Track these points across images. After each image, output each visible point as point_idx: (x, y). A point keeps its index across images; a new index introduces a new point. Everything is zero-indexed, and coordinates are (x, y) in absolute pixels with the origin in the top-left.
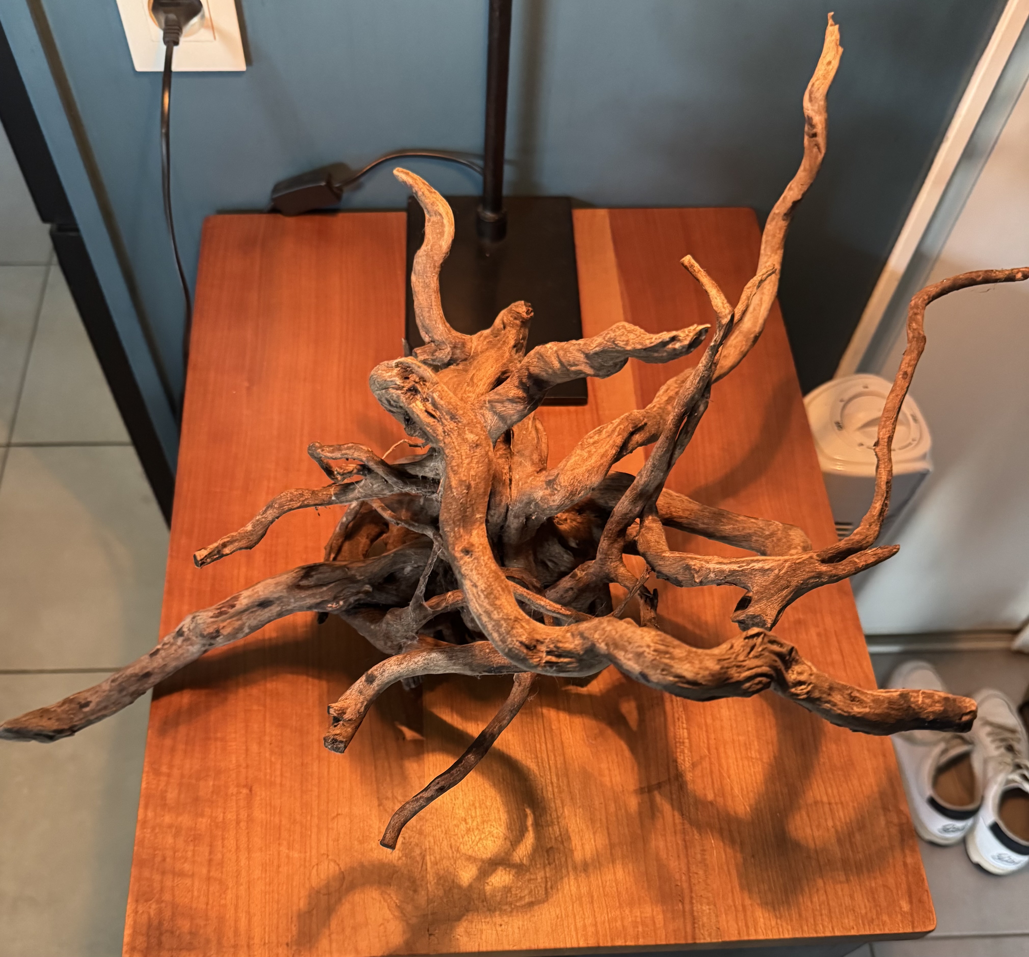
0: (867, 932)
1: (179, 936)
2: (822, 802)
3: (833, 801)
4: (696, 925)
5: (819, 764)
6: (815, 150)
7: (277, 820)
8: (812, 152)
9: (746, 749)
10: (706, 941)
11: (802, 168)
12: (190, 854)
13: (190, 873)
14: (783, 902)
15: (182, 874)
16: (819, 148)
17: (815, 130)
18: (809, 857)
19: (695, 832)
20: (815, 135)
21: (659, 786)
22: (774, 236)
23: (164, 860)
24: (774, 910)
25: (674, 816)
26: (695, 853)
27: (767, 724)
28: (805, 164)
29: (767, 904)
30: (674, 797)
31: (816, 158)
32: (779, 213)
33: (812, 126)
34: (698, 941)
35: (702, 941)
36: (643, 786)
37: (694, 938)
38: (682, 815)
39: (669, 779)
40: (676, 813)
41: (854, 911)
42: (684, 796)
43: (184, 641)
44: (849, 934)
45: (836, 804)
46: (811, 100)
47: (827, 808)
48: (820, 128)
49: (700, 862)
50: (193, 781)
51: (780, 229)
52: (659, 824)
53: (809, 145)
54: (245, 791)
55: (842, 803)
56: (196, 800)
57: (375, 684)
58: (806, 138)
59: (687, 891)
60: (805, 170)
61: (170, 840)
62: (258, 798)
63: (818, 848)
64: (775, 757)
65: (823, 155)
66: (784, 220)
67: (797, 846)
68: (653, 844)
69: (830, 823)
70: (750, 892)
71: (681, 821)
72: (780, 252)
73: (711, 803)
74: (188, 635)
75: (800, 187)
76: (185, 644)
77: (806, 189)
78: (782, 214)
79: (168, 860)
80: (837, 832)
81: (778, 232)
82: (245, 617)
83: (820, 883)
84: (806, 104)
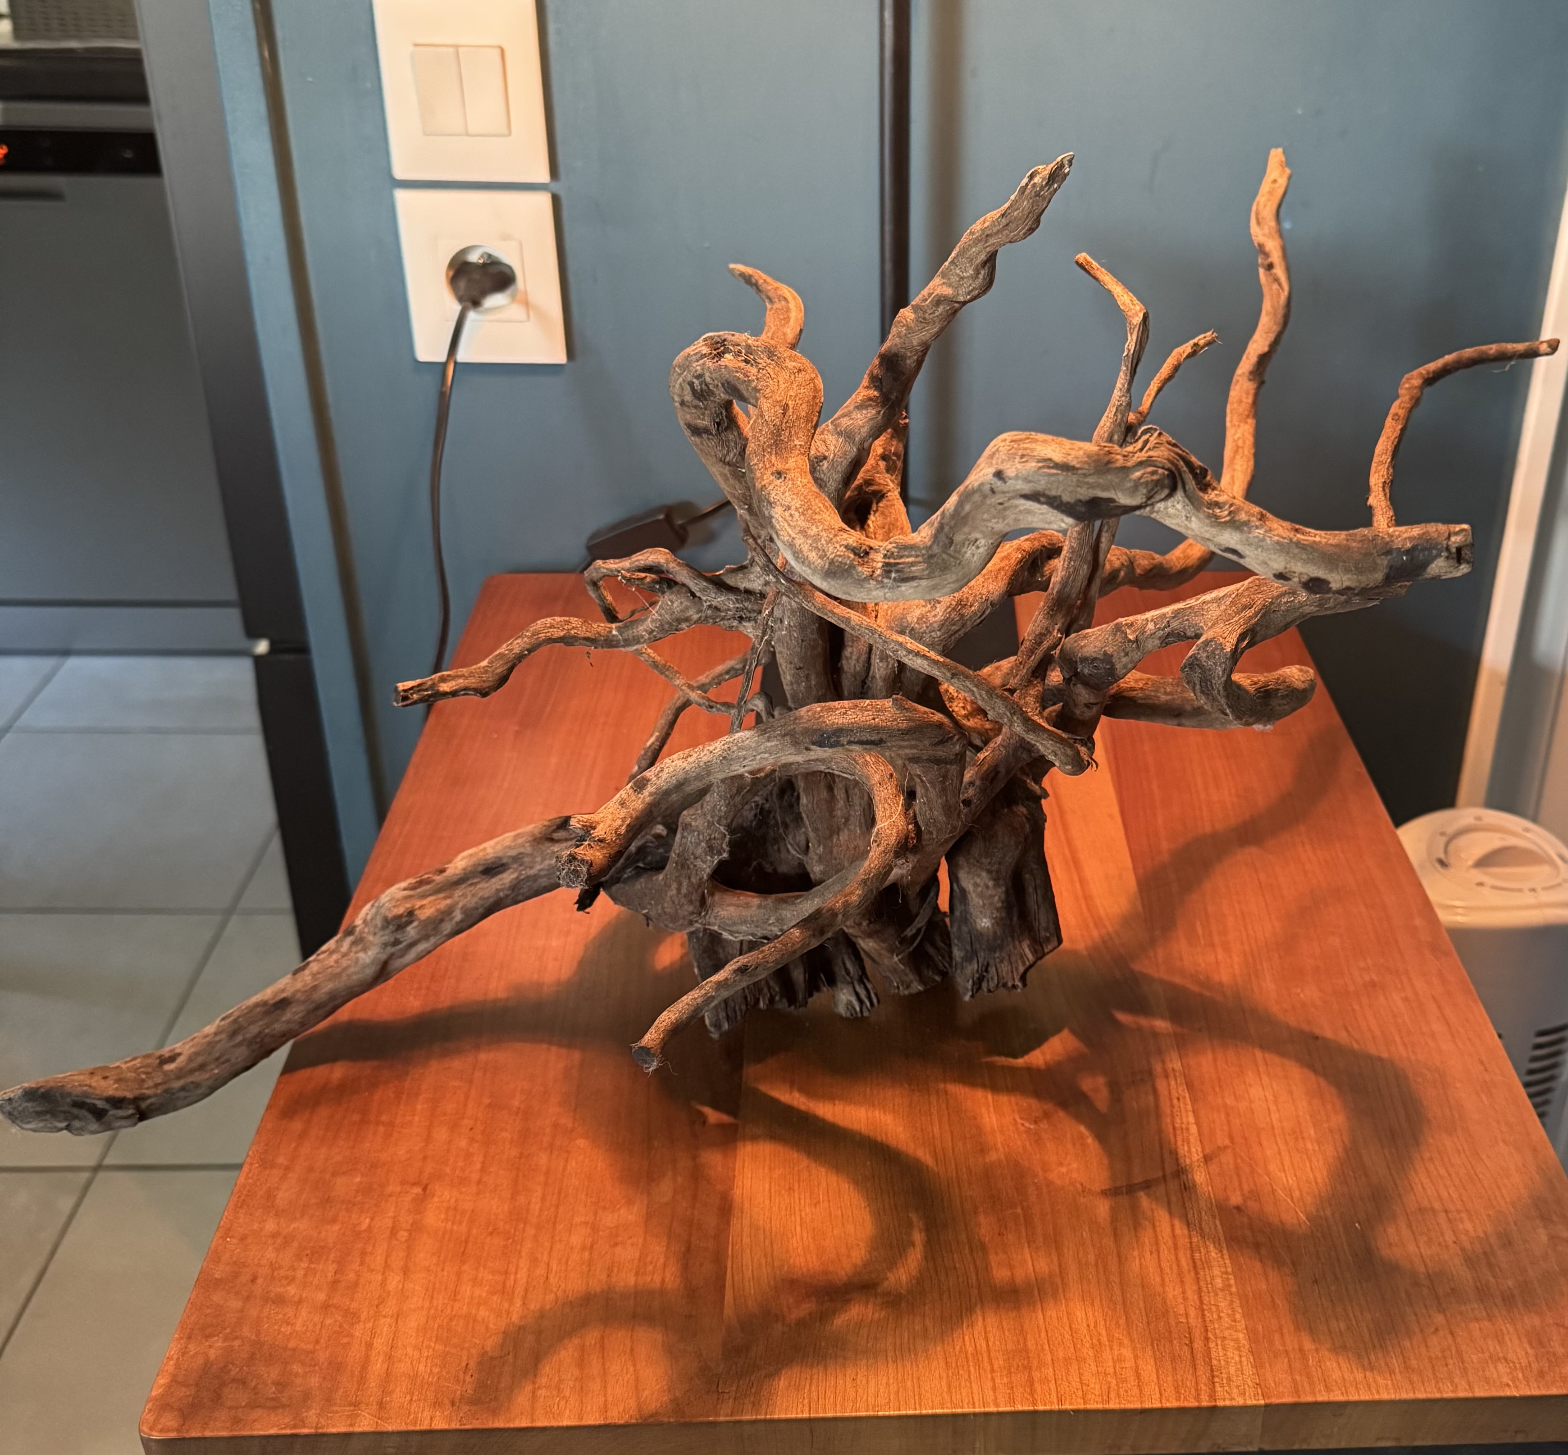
0: (1536, 1392)
1: (255, 1388)
2: (1433, 1209)
3: (1451, 1207)
4: (1216, 1380)
5: (1422, 1159)
6: (1275, 286)
7: (464, 1228)
8: (1271, 289)
9: (1296, 1139)
10: (1234, 1403)
11: (1264, 313)
12: (300, 1273)
13: (296, 1299)
14: (1374, 1347)
15: (280, 1300)
16: (1280, 285)
17: (1270, 260)
18: (1416, 1284)
19: (1212, 1248)
20: (1270, 267)
21: (1147, 1185)
22: (1240, 401)
23: (254, 1280)
24: (1359, 1357)
25: (1173, 1226)
26: (1213, 1278)
27: (1329, 1107)
28: (1267, 306)
29: (1344, 1347)
30: (1173, 1199)
31: (1279, 296)
32: (1243, 373)
33: (1267, 255)
34: (1220, 1403)
35: (1228, 1403)
36: (1118, 1184)
37: (1212, 1396)
38: (1188, 1224)
39: (1164, 1176)
40: (1177, 1222)
41: (1506, 1359)
42: (1190, 1198)
43: (354, 943)
44: (1501, 1394)
45: (1458, 1212)
46: (1258, 223)
47: (1442, 1217)
48: (1276, 257)
49: (1222, 1290)
50: (328, 1176)
51: (1247, 393)
52: (1147, 1237)
53: (1267, 280)
54: (417, 1190)
55: (1468, 1211)
56: (326, 1201)
57: (646, 793)
58: (1261, 271)
59: (1197, 1333)
60: (1267, 314)
61: (270, 1254)
62: (436, 1199)
63: (1430, 1271)
64: (1345, 1148)
65: (1286, 293)
66: (1250, 380)
67: (1393, 1269)
68: (1135, 1266)
69: (1449, 1237)
70: (1312, 1331)
71: (1186, 1232)
72: (1251, 422)
73: (1238, 1208)
74: (361, 932)
75: (1264, 336)
76: (354, 949)
77: (1273, 339)
78: (1247, 373)
79: (260, 1281)
80: (1463, 1249)
81: (1244, 396)
82: (458, 893)
83: (1439, 1319)
84: (1254, 228)
